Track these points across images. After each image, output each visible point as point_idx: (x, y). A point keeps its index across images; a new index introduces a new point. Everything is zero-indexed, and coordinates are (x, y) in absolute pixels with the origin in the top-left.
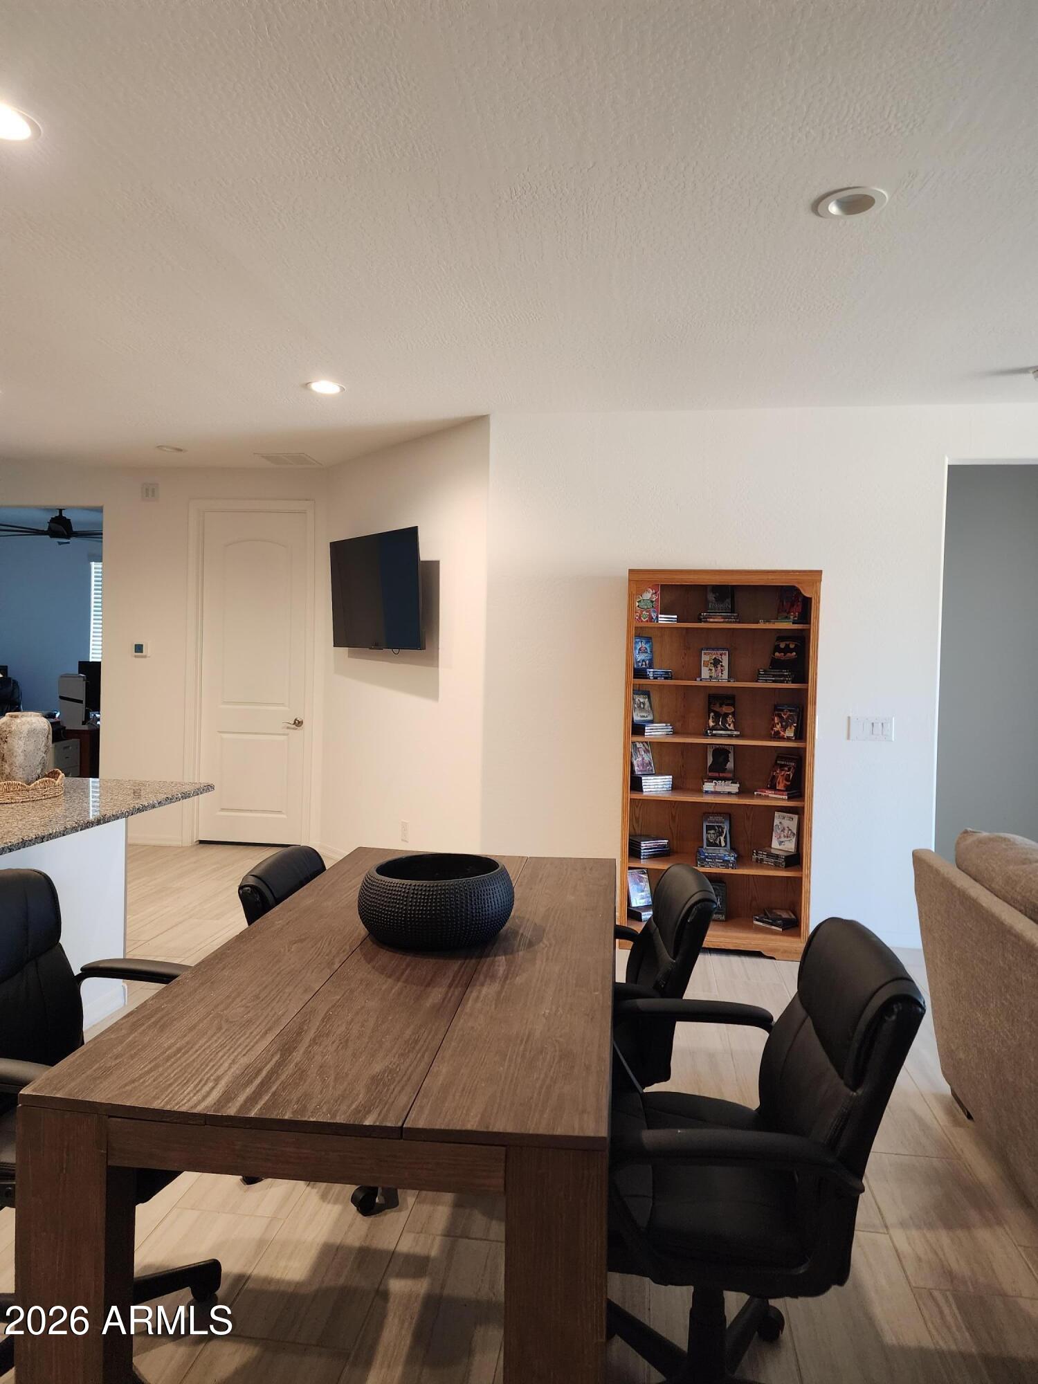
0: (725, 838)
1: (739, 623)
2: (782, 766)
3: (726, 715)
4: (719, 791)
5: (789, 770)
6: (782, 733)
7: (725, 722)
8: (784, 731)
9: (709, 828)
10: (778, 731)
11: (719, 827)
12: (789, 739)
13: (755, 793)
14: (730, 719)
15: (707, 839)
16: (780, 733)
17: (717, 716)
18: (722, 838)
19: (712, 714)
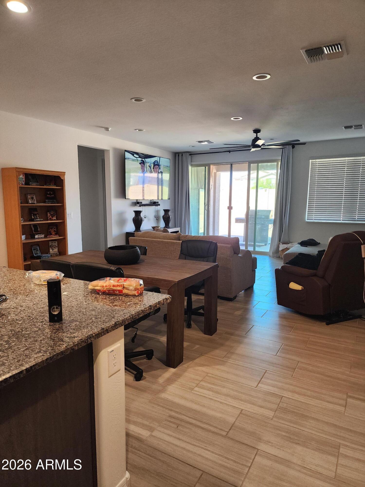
0: (39, 251)
1: (40, 186)
2: (52, 228)
3: (36, 215)
4: (39, 237)
5: (54, 229)
6: (52, 218)
7: (36, 216)
8: (53, 218)
9: (34, 249)
10: (50, 218)
11: (36, 249)
12: (55, 220)
13: (48, 237)
14: (37, 215)
15: (35, 253)
16: (51, 219)
17: (34, 215)
18: (38, 252)
19: (32, 214)
